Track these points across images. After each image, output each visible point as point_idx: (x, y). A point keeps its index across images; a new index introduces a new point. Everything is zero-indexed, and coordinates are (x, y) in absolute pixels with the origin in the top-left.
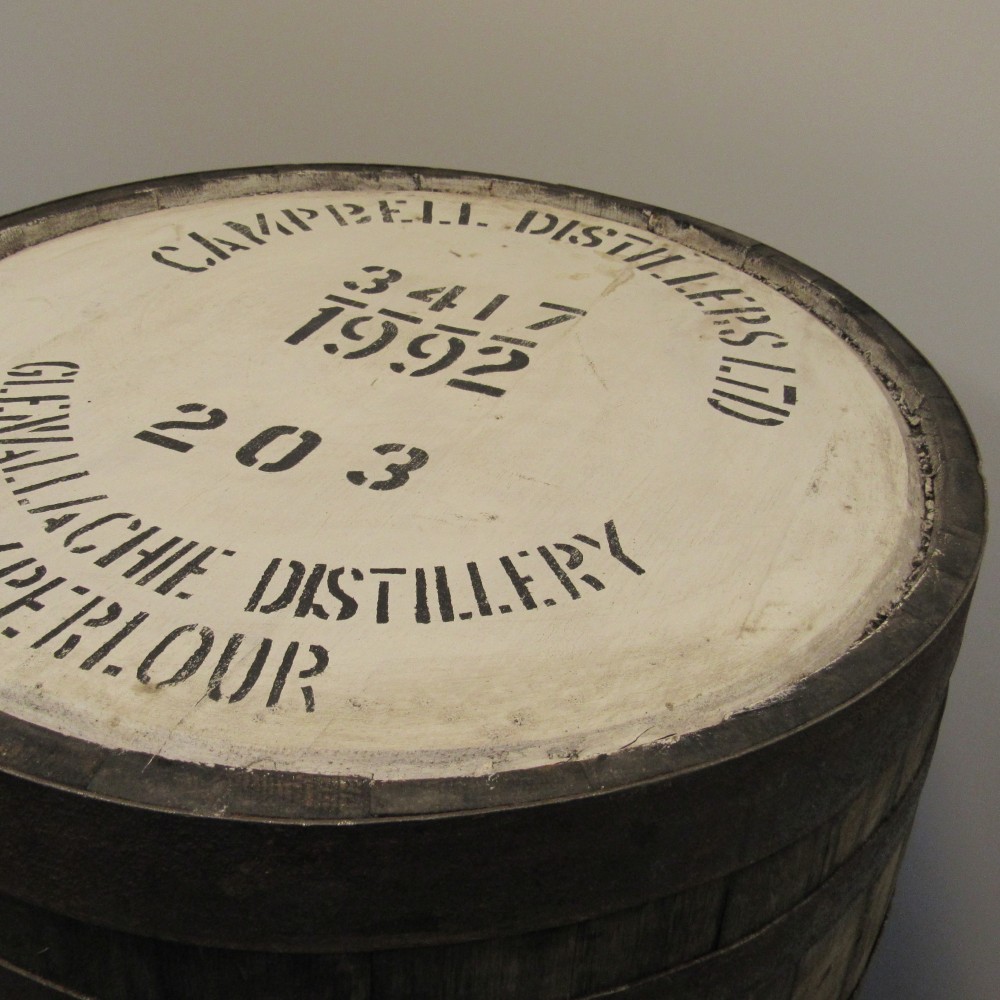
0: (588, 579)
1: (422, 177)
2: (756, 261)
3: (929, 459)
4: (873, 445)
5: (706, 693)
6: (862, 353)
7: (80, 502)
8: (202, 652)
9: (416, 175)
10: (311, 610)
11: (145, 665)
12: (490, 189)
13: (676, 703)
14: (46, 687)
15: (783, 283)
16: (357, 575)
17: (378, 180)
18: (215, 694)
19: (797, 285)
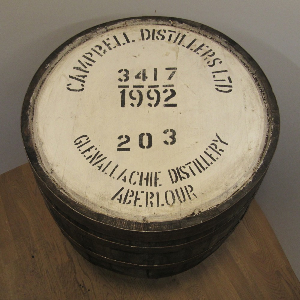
0: (221, 150)
1: (107, 27)
2: (203, 31)
3: (261, 88)
4: (250, 89)
5: (249, 166)
6: (236, 56)
7: (123, 173)
8: (173, 195)
9: (105, 27)
10: (182, 178)
11: (167, 202)
12: (126, 24)
13: (246, 170)
14: (156, 213)
15: (211, 36)
16: (184, 167)
17: (96, 32)
18: (181, 202)
19: (215, 37)
